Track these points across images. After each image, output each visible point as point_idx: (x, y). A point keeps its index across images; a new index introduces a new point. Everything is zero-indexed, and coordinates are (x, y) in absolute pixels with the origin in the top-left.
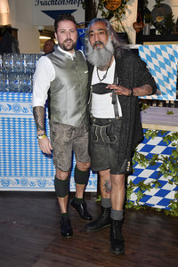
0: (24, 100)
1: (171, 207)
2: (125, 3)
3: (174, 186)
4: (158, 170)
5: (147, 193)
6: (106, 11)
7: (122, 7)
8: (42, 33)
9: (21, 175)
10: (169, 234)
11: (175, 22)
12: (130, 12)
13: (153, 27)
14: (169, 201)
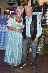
0: (3, 26)
1: (39, 53)
2: (28, 2)
3: (40, 47)
6: (23, 4)
7: (27, 3)
8: (7, 9)
9: (2, 46)
10: (39, 59)
11: (40, 7)
12: (29, 4)
13: (35, 8)
14: (39, 51)
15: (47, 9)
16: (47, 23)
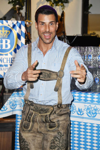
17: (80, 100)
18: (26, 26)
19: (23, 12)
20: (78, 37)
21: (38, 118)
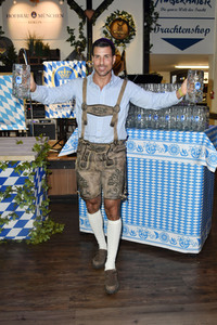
1: (30, 236)
3: (31, 215)
4: (14, 201)
5: (5, 226)
10: (31, 262)
15: (45, 63)
16: (51, 117)
17: (139, 137)
18: (87, 66)
19: (85, 53)
20: (139, 76)
21: (95, 157)
